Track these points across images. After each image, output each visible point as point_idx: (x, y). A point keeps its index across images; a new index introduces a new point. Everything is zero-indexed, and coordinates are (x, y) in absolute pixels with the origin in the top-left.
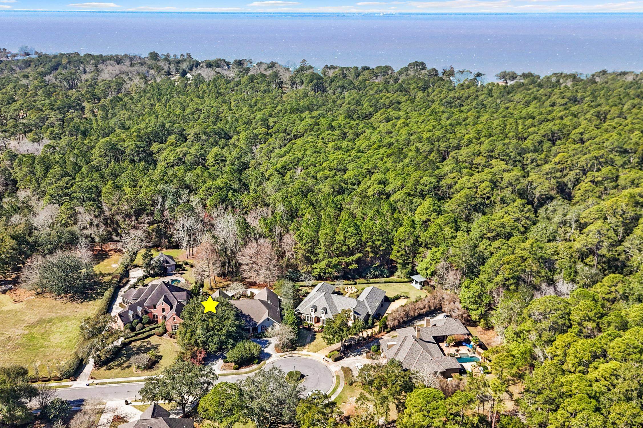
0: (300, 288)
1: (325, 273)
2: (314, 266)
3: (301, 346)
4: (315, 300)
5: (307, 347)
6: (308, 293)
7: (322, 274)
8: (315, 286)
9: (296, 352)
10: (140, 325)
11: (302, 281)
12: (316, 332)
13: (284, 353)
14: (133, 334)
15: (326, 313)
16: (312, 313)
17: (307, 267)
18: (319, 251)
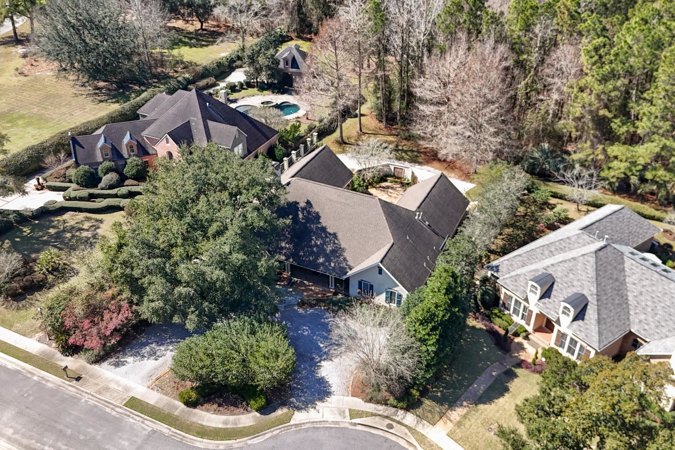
0: (553, 201)
1: (643, 180)
2: (615, 150)
3: (440, 401)
4: (561, 257)
5: (456, 414)
6: (566, 221)
7: (634, 180)
8: (598, 206)
9: (410, 418)
10: (112, 177)
11: (563, 183)
12: (521, 364)
13: (371, 407)
14: (85, 192)
15: (580, 316)
16: (534, 298)
17: (593, 146)
18: (645, 108)
